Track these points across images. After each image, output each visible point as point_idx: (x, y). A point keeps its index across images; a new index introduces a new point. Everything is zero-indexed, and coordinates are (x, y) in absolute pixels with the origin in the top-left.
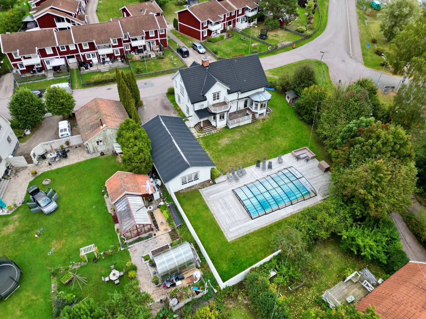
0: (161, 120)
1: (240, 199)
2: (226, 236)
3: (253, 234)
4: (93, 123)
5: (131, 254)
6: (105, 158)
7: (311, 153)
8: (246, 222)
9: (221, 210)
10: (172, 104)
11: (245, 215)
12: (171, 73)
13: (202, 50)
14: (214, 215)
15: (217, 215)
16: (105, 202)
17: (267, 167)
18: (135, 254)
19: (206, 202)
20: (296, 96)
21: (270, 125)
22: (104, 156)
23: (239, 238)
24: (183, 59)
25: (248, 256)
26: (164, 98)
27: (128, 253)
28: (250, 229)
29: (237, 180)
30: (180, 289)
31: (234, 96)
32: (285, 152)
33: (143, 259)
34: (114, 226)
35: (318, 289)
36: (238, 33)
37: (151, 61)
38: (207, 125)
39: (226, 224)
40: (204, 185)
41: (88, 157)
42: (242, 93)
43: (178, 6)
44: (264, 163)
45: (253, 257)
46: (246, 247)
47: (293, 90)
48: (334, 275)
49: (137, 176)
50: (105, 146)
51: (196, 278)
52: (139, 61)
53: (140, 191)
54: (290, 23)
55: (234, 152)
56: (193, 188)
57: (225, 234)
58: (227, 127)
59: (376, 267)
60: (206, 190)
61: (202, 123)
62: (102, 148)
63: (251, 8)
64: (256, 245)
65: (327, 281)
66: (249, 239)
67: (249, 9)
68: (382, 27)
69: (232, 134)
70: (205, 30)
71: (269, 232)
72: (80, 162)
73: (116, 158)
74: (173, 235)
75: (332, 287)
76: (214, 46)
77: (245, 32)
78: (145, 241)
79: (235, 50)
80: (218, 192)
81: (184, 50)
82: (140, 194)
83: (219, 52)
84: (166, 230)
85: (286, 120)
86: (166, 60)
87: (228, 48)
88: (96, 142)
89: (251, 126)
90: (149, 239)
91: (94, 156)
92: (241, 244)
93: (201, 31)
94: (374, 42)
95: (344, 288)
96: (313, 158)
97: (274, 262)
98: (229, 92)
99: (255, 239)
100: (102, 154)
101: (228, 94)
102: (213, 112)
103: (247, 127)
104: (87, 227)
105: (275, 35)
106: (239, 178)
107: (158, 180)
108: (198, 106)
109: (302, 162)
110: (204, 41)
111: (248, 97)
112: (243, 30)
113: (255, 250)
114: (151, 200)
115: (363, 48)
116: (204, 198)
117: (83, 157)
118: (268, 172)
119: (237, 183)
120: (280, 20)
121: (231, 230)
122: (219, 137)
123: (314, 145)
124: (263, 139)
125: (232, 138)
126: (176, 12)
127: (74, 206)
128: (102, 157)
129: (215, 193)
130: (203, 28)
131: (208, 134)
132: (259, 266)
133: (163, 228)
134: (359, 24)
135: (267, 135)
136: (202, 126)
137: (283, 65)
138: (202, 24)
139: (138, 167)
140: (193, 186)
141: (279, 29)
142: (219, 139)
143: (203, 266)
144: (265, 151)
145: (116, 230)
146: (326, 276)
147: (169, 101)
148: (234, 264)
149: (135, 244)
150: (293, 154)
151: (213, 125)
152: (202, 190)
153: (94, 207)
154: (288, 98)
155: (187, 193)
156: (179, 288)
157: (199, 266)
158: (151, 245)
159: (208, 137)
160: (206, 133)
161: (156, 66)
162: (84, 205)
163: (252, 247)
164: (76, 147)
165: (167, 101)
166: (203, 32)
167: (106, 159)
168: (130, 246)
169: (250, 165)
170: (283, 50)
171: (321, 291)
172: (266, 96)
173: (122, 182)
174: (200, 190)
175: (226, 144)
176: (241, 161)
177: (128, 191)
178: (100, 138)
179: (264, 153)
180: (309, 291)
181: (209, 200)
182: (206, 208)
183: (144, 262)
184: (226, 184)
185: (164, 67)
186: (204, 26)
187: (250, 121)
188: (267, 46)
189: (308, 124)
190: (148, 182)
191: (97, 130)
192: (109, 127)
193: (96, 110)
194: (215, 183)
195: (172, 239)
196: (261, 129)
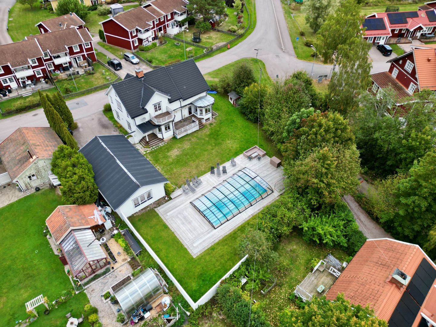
0: (101, 141)
1: (199, 211)
2: (190, 252)
3: (218, 244)
4: (20, 157)
5: (89, 296)
6: (41, 194)
7: (262, 151)
8: (209, 233)
9: (181, 226)
10: (110, 122)
11: (207, 226)
12: (105, 88)
13: (136, 60)
14: (175, 233)
15: (178, 233)
16: (49, 243)
17: (221, 172)
18: (94, 295)
19: (165, 221)
20: (238, 97)
21: (218, 129)
22: (40, 192)
23: (205, 251)
24: (116, 72)
25: (216, 269)
26: (100, 116)
27: (85, 295)
28: (214, 239)
29: (193, 191)
30: (150, 321)
31: (176, 105)
32: (237, 154)
33: (103, 298)
34: (64, 268)
35: (289, 285)
36: (171, 38)
37: (80, 78)
38: (153, 138)
39: (189, 240)
40: (159, 203)
41: (20, 196)
42: (184, 100)
43: (102, 16)
44: (218, 169)
45: (221, 269)
46: (213, 259)
47: (235, 90)
48: (302, 268)
49: (82, 207)
50: (39, 180)
51: (165, 305)
52: (66, 79)
53: (88, 224)
54: (221, 24)
55: (186, 163)
56: (148, 209)
57: (189, 250)
58: (174, 138)
59: (339, 251)
60: (163, 208)
61: (147, 137)
62: (36, 182)
63: (179, 13)
64: (223, 255)
65: (296, 276)
66: (215, 250)
67: (178, 13)
68: (307, 19)
69: (181, 144)
70: (136, 39)
71: (233, 239)
72: (11, 204)
73: (55, 191)
74: (133, 264)
75: (302, 280)
76: (148, 55)
77: (177, 37)
78: (103, 277)
79: (170, 57)
80: (176, 207)
81: (116, 62)
82: (89, 226)
83: (154, 60)
84: (125, 260)
85: (233, 121)
86: (97, 75)
87: (163, 55)
88: (27, 177)
89: (200, 133)
90: (107, 274)
91: (28, 193)
92: (208, 258)
93: (131, 40)
94: (302, 34)
95: (313, 279)
96: (264, 155)
97: (243, 269)
98: (171, 101)
99: (221, 249)
100: (38, 189)
101: (170, 103)
102: (157, 124)
103: (196, 135)
104: (31, 276)
105: (209, 37)
106: (195, 189)
107: (107, 207)
108: (139, 120)
109: (255, 161)
110: (136, 50)
111: (191, 103)
112: (175, 35)
113: (222, 261)
114: (103, 231)
115: (293, 42)
116: (162, 217)
117: (15, 197)
118: (223, 177)
119: (194, 194)
120: (211, 22)
121: (194, 245)
122: (168, 149)
123: (263, 143)
124: (214, 144)
125: (182, 148)
126: (99, 23)
127: (12, 256)
128: (38, 192)
129: (173, 209)
130: (132, 37)
131: (156, 147)
132: (228, 276)
133: (121, 259)
134: (286, 19)
135: (216, 140)
136: (148, 140)
137: (221, 66)
138: (131, 33)
139: (81, 198)
140: (147, 207)
141: (212, 30)
142: (168, 151)
143: (171, 290)
144: (217, 156)
145: (67, 273)
146: (295, 271)
147: (107, 119)
148: (203, 280)
149: (91, 284)
150: (244, 155)
151: (159, 137)
152: (159, 208)
153: (37, 251)
154: (231, 99)
155: (142, 215)
156: (148, 321)
157: (167, 291)
158: (110, 280)
159: (156, 151)
160: (154, 147)
161: (86, 82)
162: (24, 252)
163: (219, 258)
164: (5, 187)
165: (105, 119)
166: (133, 41)
167: (44, 194)
168: (86, 287)
169: (204, 173)
170: (219, 52)
171: (292, 288)
172: (208, 100)
173: (65, 217)
174: (156, 209)
175: (177, 156)
176: (195, 170)
177: (74, 226)
178: (32, 172)
179: (217, 158)
180: (281, 289)
181: (167, 218)
182: (166, 227)
183: (105, 301)
184: (183, 198)
185: (96, 83)
186: (133, 35)
187: (197, 128)
188: (202, 49)
189: (254, 122)
190: (95, 212)
191: (27, 163)
192: (40, 158)
193: (22, 142)
194: (171, 199)
195: (133, 268)
196: (210, 135)
